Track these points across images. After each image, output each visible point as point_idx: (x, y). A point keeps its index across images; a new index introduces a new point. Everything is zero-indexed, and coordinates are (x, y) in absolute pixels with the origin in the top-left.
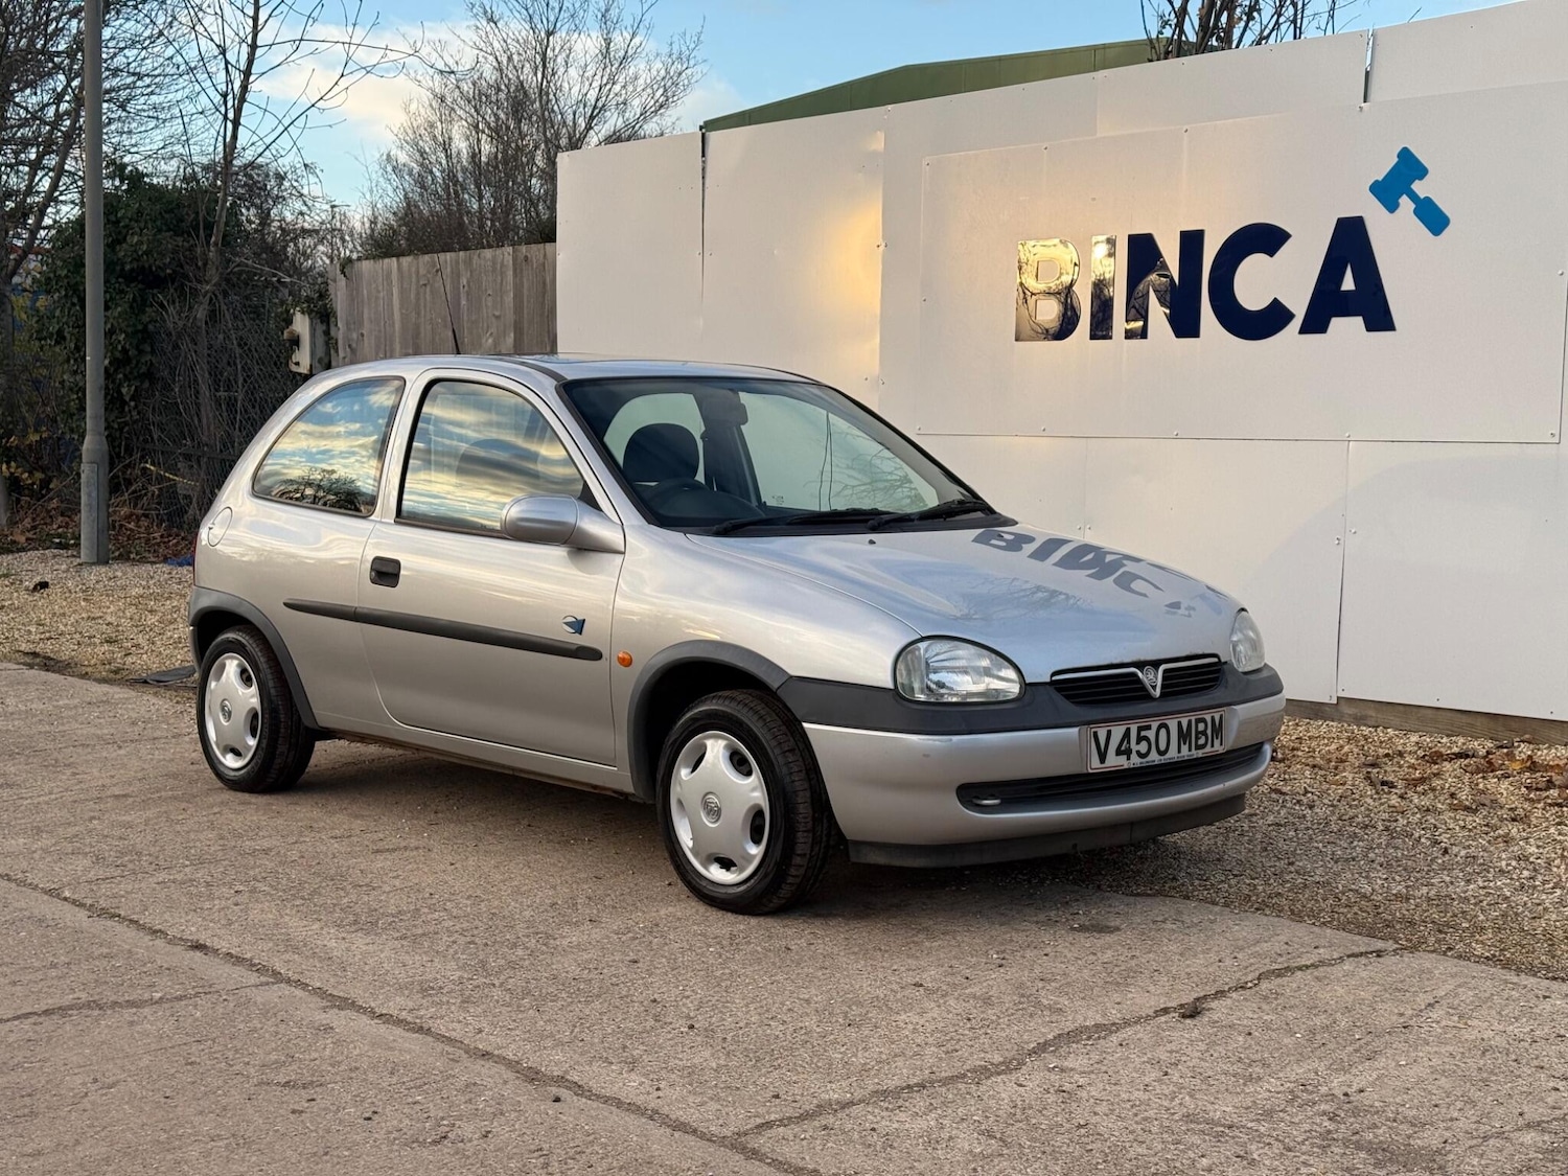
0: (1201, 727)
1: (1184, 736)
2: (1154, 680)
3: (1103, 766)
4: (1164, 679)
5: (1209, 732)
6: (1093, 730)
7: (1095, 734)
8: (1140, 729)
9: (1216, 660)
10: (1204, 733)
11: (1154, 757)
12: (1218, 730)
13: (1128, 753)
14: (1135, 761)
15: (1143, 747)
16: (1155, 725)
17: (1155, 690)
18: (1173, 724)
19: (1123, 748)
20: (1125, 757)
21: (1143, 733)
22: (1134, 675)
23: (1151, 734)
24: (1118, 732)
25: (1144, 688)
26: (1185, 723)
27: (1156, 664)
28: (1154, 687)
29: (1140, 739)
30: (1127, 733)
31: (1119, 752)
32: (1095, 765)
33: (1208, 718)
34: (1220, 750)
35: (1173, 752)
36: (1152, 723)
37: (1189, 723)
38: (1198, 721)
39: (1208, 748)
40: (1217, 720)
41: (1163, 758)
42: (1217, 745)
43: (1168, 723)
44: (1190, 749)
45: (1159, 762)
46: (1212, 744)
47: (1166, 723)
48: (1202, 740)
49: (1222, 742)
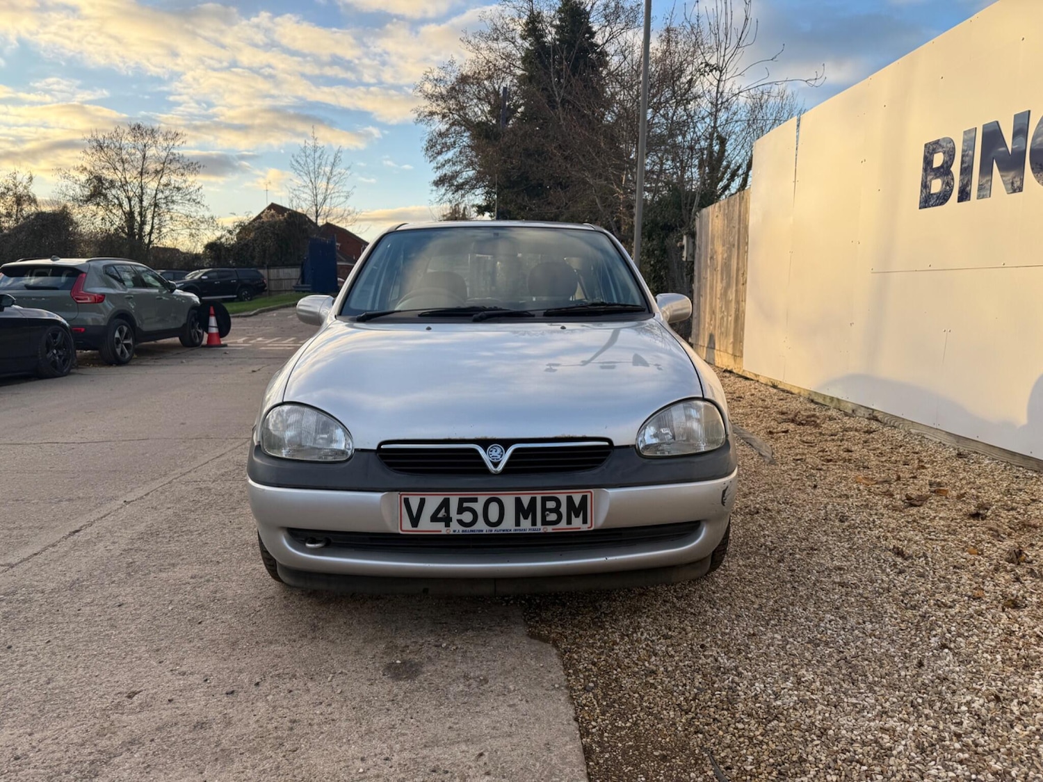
0: (551, 505)
1: (521, 512)
2: (498, 458)
3: (415, 529)
4: (513, 457)
5: (563, 509)
6: (403, 497)
7: (407, 502)
8: (461, 501)
9: (607, 443)
10: (556, 510)
11: (481, 527)
12: (580, 510)
13: (447, 521)
14: (455, 528)
15: (467, 517)
16: (482, 499)
17: (496, 468)
18: (509, 501)
19: (440, 515)
20: (443, 523)
21: (466, 505)
22: (475, 451)
23: (478, 507)
24: (433, 502)
25: (483, 465)
26: (526, 500)
27: (506, 443)
28: (496, 465)
29: (461, 510)
30: (445, 504)
31: (434, 518)
32: (407, 526)
33: (563, 498)
34: (585, 528)
35: (508, 525)
36: (478, 497)
37: (533, 500)
38: (544, 500)
39: (563, 525)
40: (577, 499)
41: (494, 529)
42: (577, 523)
43: (503, 498)
44: (534, 523)
45: (493, 532)
46: (569, 522)
47: (501, 497)
48: (553, 517)
49: (585, 521)
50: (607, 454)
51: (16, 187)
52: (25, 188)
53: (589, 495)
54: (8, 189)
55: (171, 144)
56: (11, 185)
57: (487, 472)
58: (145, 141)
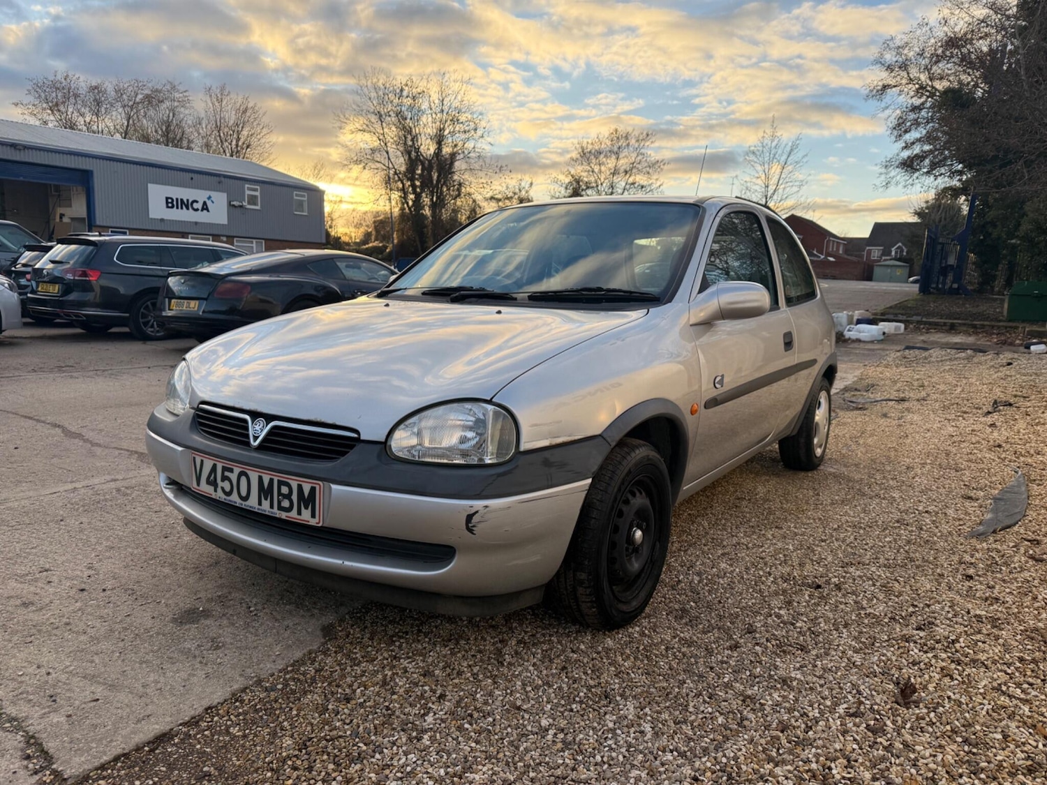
0: (285, 490)
2: (258, 431)
3: (199, 488)
4: (270, 433)
5: (295, 497)
6: (192, 455)
7: (194, 460)
8: (224, 469)
9: (356, 436)
10: (289, 497)
11: (235, 498)
12: (309, 501)
13: (215, 486)
14: (222, 495)
15: (227, 486)
16: (237, 471)
17: (255, 441)
18: (254, 476)
19: (212, 480)
20: (213, 488)
21: (227, 474)
22: (245, 421)
23: (234, 477)
24: (208, 465)
25: (247, 436)
26: (266, 480)
27: (269, 418)
28: (256, 438)
29: (223, 478)
30: (215, 468)
31: (208, 481)
32: (194, 485)
33: (294, 485)
34: (313, 522)
35: (253, 502)
36: (235, 468)
37: (271, 481)
38: (281, 483)
39: (294, 514)
40: (307, 489)
41: (244, 503)
42: (306, 515)
43: (249, 473)
44: (272, 507)
45: (243, 506)
46: (299, 513)
47: (249, 472)
48: (286, 504)
49: (313, 516)
50: (352, 447)
51: (520, 191)
52: (527, 192)
53: (317, 487)
54: (515, 194)
55: (642, 145)
56: (517, 191)
57: (248, 444)
58: (620, 144)
